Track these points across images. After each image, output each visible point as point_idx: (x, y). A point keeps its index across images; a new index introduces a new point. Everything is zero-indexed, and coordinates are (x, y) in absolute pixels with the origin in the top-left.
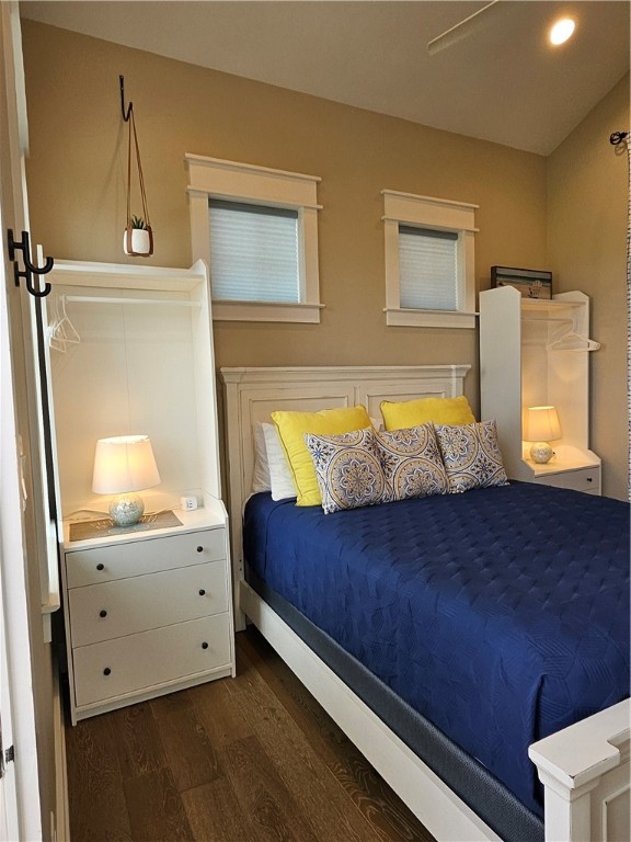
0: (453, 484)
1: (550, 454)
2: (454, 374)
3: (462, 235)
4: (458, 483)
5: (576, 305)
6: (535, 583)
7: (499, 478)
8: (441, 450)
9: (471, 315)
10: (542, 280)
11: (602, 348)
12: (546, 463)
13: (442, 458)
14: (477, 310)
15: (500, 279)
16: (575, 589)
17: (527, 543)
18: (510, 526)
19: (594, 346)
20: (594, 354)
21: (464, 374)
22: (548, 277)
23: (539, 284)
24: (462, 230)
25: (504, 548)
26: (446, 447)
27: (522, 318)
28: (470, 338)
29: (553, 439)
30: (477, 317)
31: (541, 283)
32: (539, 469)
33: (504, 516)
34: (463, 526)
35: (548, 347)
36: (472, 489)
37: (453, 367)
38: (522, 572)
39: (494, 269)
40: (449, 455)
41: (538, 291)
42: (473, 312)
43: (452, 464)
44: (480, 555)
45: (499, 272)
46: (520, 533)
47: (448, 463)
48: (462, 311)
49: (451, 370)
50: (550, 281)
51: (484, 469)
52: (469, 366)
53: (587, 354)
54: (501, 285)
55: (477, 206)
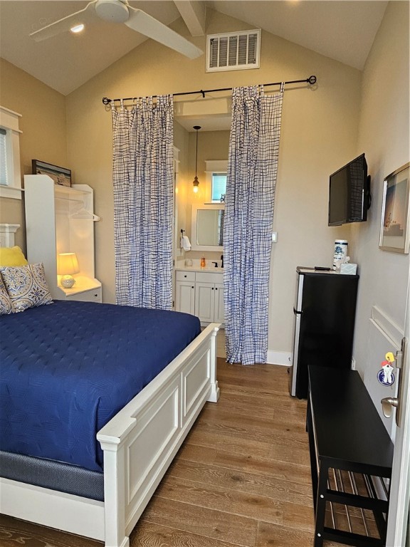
0: (16, 306)
1: (73, 282)
2: (7, 230)
3: (9, 132)
4: (20, 305)
5: (86, 193)
6: (85, 354)
7: (47, 299)
8: (5, 284)
9: (18, 190)
10: (65, 174)
11: (101, 219)
12: (70, 288)
13: (7, 290)
14: (23, 187)
15: (38, 169)
16: (107, 353)
17: (75, 335)
18: (62, 327)
19: (96, 218)
20: (96, 223)
21: (15, 231)
22: (68, 173)
23: (63, 176)
24: (9, 129)
25: (63, 340)
26: (8, 281)
27: (55, 197)
28: (19, 205)
29: (75, 273)
30: (23, 192)
31: (65, 176)
32: (68, 292)
33: (58, 322)
34: (32, 331)
35: (69, 216)
36: (29, 308)
37: (7, 225)
38: (77, 350)
39: (34, 161)
40: (12, 287)
41: (63, 180)
42: (20, 188)
43: (15, 293)
44: (49, 346)
45: (38, 164)
46: (69, 330)
47: (12, 293)
48: (11, 187)
49: (5, 227)
50: (70, 175)
51: (37, 294)
52: (19, 225)
53: (93, 223)
54: (39, 173)
55: (21, 115)
